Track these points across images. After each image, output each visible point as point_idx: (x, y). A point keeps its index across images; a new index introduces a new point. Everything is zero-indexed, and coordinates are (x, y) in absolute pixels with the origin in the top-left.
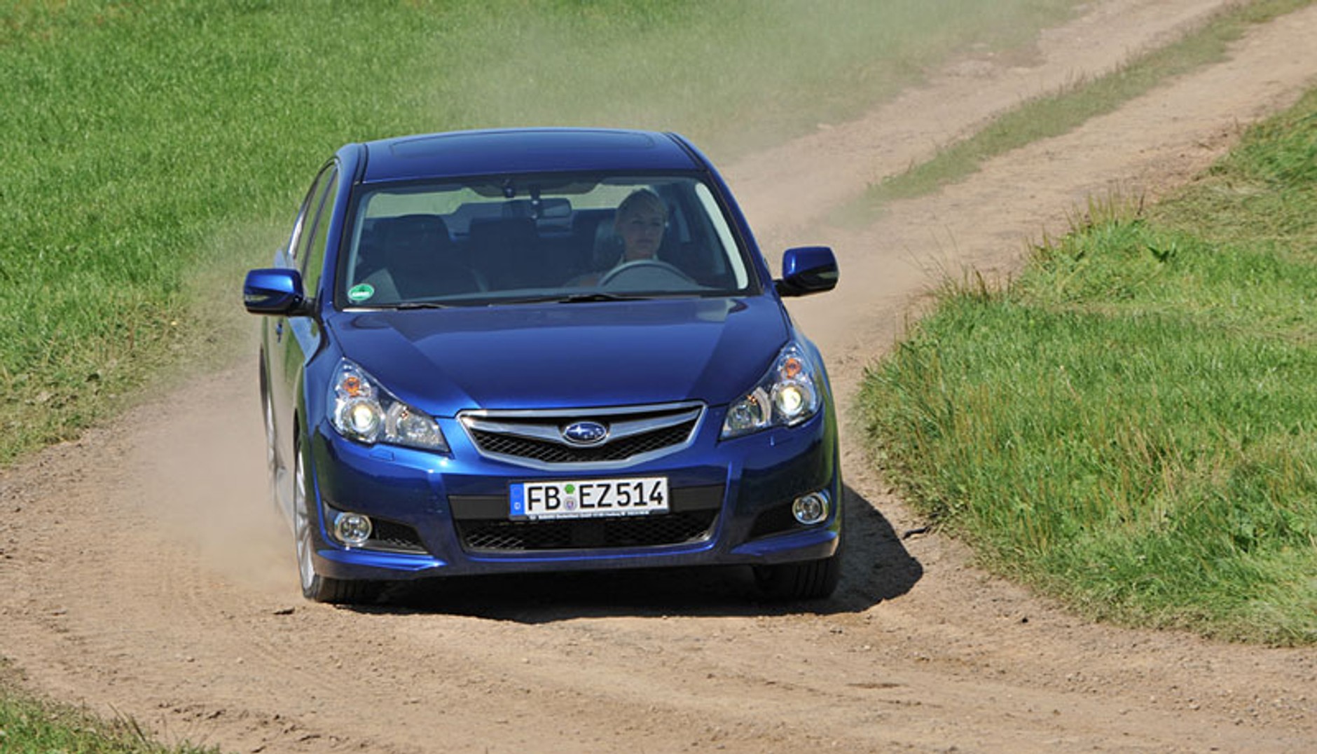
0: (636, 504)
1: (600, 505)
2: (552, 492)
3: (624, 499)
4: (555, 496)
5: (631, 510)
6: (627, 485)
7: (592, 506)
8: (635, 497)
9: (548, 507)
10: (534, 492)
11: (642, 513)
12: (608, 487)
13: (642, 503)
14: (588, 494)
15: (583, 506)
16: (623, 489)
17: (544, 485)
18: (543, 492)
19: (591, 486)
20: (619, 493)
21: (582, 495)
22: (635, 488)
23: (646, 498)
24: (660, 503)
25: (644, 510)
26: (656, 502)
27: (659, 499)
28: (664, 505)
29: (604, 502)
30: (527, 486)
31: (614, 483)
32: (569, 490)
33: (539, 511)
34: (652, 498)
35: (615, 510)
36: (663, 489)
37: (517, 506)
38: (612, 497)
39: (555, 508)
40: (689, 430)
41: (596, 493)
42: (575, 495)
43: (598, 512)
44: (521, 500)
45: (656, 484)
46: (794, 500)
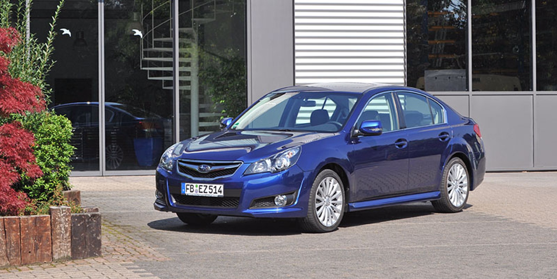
0: (214, 193)
1: (204, 192)
2: (192, 187)
3: (211, 191)
5: (213, 195)
6: (212, 186)
7: (202, 192)
8: (214, 191)
9: (191, 192)
10: (188, 186)
12: (207, 186)
13: (216, 193)
15: (200, 192)
16: (211, 187)
17: (190, 184)
18: (190, 186)
19: (202, 186)
20: (210, 189)
21: (200, 188)
22: (214, 188)
23: (217, 191)
25: (216, 195)
27: (221, 192)
28: (222, 194)
29: (205, 191)
30: (186, 184)
31: (208, 185)
32: (196, 186)
33: (188, 193)
34: (219, 191)
35: (208, 195)
36: (222, 189)
37: (183, 190)
38: (208, 190)
39: (192, 192)
40: (235, 170)
41: (203, 188)
42: (198, 188)
43: (203, 194)
44: (184, 189)
45: (220, 187)
46: (274, 197)
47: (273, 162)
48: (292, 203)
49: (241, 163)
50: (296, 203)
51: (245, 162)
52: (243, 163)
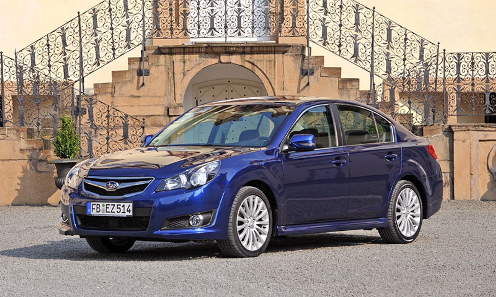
1: (112, 212)
2: (98, 206)
3: (119, 211)
4: (99, 208)
5: (121, 214)
6: (120, 205)
7: (109, 212)
8: (122, 211)
9: (97, 212)
10: (94, 206)
11: (124, 216)
12: (114, 205)
13: (124, 212)
14: (108, 208)
15: (107, 212)
16: (119, 207)
17: (96, 203)
18: (96, 206)
19: (109, 205)
20: (118, 208)
21: (107, 208)
22: (122, 207)
23: (126, 211)
24: (130, 213)
25: (124, 215)
26: (128, 212)
27: (130, 211)
29: (113, 211)
30: (92, 203)
31: (116, 204)
32: (103, 206)
33: (94, 213)
35: (116, 214)
36: (131, 208)
37: (89, 210)
38: (115, 210)
39: (99, 212)
40: (146, 187)
41: (110, 207)
42: (105, 207)
43: (111, 214)
44: (90, 208)
45: (129, 206)
46: (189, 217)
47: (189, 177)
48: (209, 224)
49: (153, 179)
50: (214, 224)
51: (157, 178)
52: (154, 179)
